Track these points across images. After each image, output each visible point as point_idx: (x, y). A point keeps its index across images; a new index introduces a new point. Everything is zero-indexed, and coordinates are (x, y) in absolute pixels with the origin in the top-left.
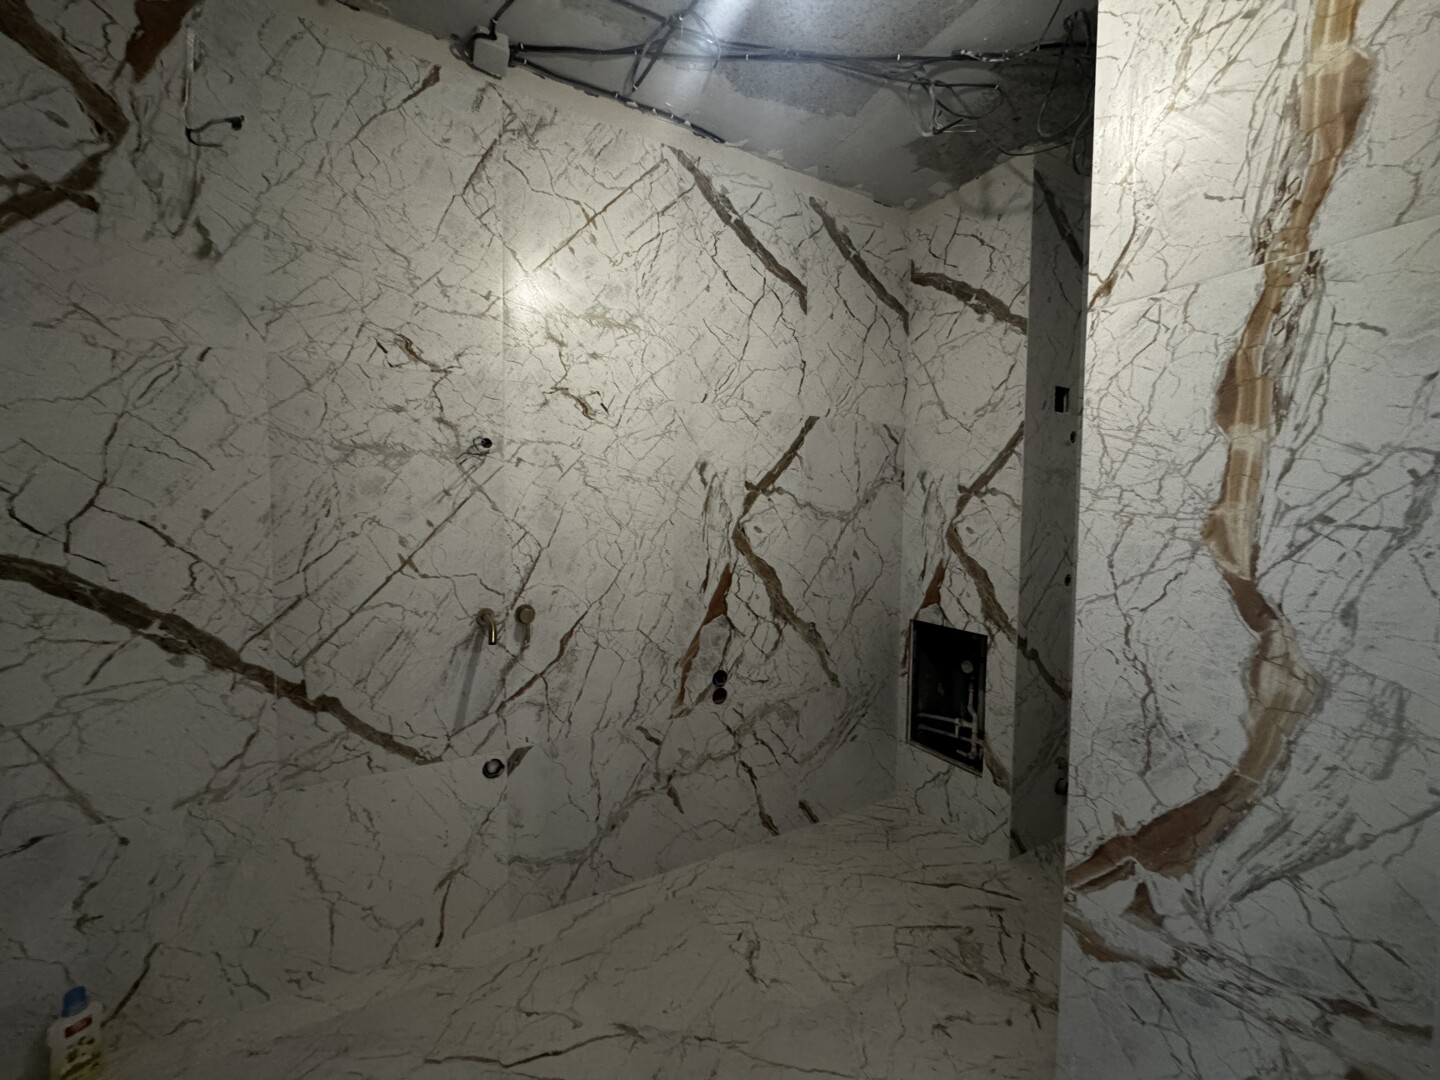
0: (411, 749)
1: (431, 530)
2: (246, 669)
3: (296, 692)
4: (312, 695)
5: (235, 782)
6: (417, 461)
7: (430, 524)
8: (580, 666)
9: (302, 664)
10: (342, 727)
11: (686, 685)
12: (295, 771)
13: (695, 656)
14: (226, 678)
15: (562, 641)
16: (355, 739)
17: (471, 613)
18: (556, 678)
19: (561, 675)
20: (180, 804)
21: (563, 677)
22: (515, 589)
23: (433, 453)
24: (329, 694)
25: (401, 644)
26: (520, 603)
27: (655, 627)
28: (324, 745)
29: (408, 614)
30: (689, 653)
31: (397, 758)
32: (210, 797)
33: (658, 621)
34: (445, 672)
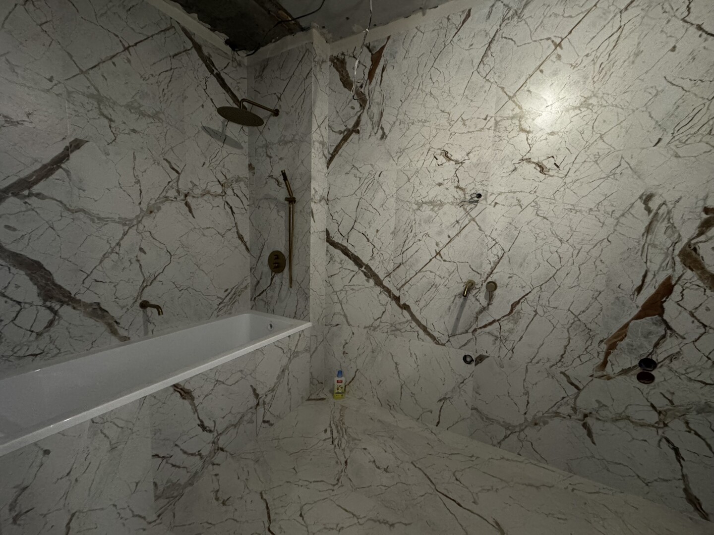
0: (433, 336)
1: (449, 239)
2: (384, 287)
3: (397, 299)
4: (402, 302)
5: (379, 326)
6: (446, 208)
7: (449, 237)
8: (523, 323)
9: (399, 289)
10: (410, 318)
11: (609, 358)
12: (395, 329)
13: (621, 340)
14: (378, 289)
15: (512, 305)
16: (414, 324)
17: (464, 281)
18: (507, 325)
19: (509, 324)
20: (365, 328)
21: (511, 325)
22: (487, 272)
23: (453, 203)
24: (407, 303)
25: (433, 289)
26: (489, 280)
27: (584, 312)
28: (404, 323)
29: (437, 277)
30: (615, 337)
31: (428, 338)
32: (372, 328)
33: (588, 308)
34: (450, 306)
